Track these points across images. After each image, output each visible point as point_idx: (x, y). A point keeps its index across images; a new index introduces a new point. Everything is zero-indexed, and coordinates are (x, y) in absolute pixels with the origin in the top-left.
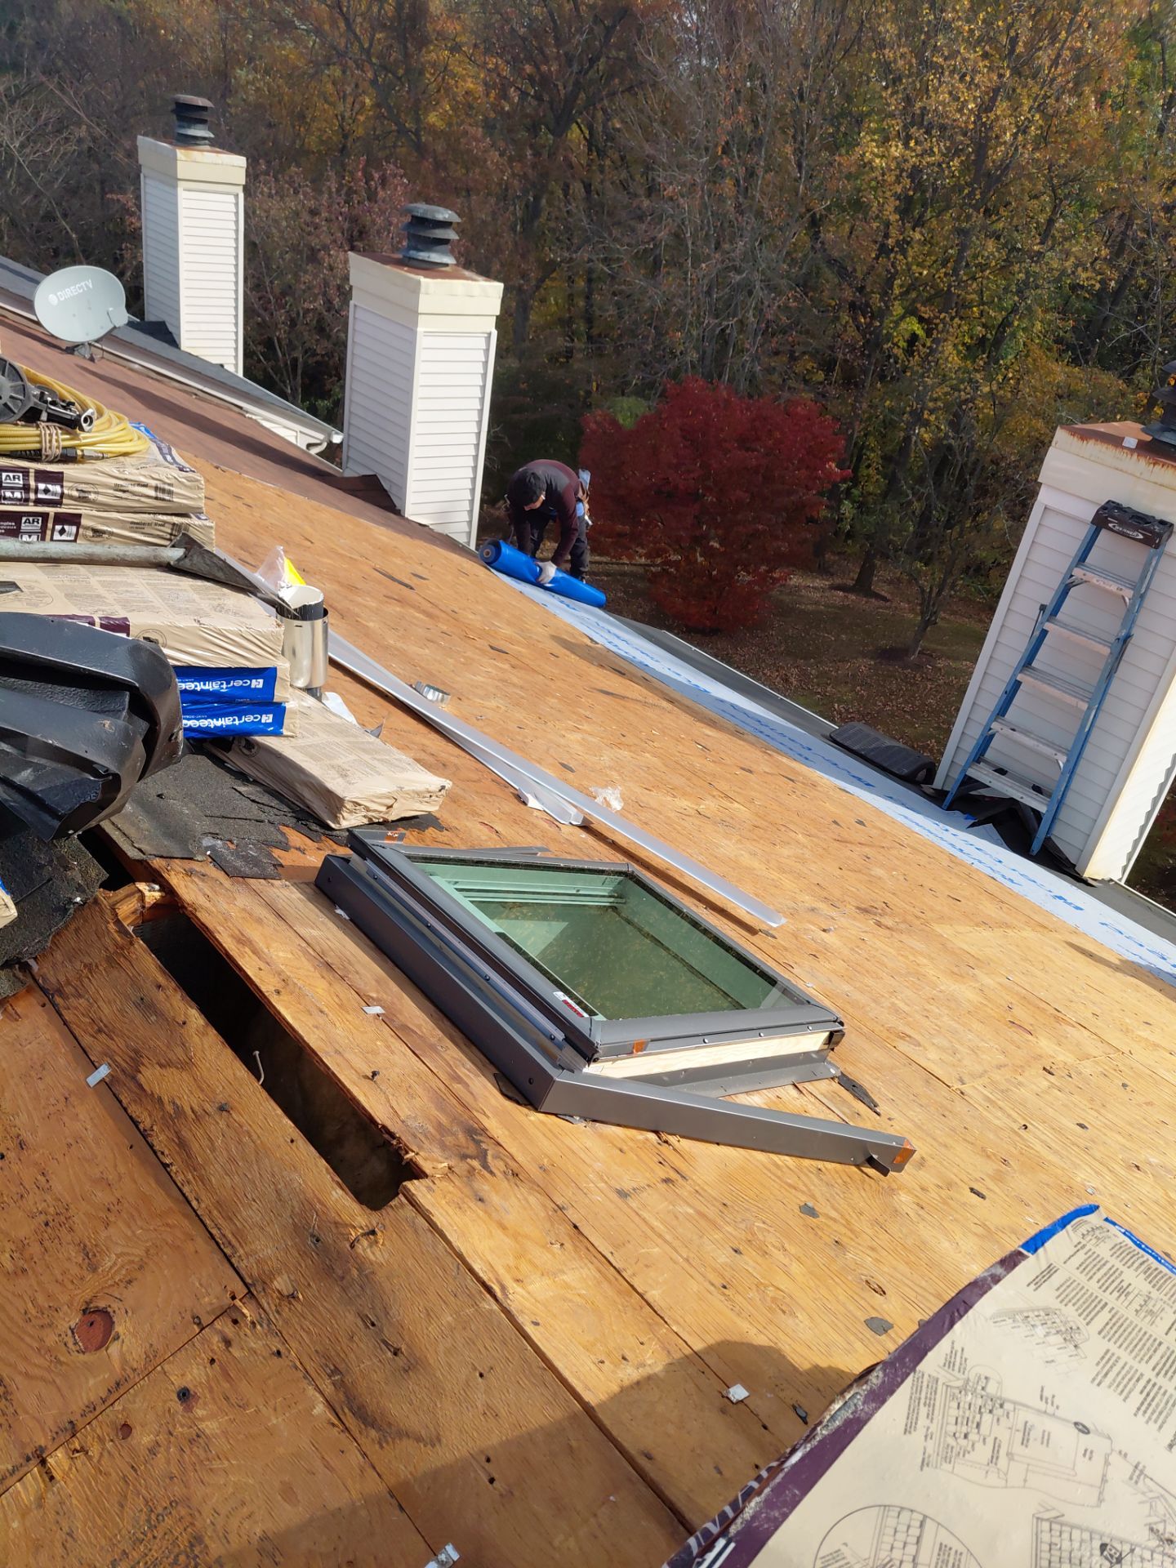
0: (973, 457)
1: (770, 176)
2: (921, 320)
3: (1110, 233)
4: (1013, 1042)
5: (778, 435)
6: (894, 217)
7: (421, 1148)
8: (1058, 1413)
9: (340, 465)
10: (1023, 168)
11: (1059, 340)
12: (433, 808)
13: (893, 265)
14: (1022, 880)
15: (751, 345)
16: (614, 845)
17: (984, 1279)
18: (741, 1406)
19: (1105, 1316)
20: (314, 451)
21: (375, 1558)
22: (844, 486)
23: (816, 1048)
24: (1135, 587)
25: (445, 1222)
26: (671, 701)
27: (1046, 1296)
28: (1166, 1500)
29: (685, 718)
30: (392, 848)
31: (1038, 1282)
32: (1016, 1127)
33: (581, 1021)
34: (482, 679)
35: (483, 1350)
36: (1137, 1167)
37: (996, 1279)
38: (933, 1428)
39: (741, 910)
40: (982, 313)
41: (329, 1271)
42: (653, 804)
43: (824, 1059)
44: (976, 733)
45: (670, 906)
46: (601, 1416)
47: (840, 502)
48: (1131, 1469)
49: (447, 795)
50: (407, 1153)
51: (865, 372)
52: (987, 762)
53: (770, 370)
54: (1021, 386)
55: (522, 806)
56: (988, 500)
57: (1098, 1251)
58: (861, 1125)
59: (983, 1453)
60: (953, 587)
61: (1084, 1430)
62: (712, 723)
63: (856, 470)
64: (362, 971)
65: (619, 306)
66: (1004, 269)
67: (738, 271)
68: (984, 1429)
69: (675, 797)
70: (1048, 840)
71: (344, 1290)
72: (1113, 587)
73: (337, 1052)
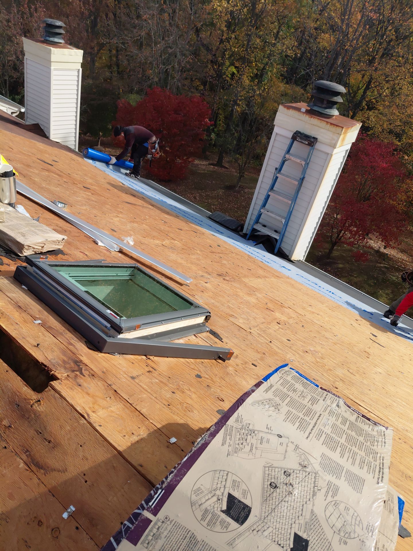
0: (254, 117)
1: (181, 13)
2: (236, 67)
3: (298, 37)
4: (267, 315)
5: (188, 109)
6: (225, 29)
7: (56, 369)
8: (272, 432)
9: (24, 121)
10: (268, 12)
11: (282, 75)
12: (60, 247)
13: (225, 46)
14: (272, 262)
15: (177, 76)
16: (132, 258)
17: (249, 392)
18: (174, 444)
19: (289, 399)
20: (14, 115)
21: (45, 514)
22: (211, 128)
23: (202, 322)
24: (305, 160)
25: (66, 394)
26: (153, 206)
27: (270, 395)
28: (305, 454)
29: (158, 211)
30: (42, 262)
31: (267, 391)
32: (268, 342)
33: (117, 320)
34: (80, 199)
35: (81, 437)
36: (307, 352)
37: (253, 391)
38: (231, 443)
39: (177, 278)
40: (256, 64)
41: (23, 416)
42: (146, 242)
43: (204, 325)
44: (256, 213)
45: (150, 277)
46: (124, 454)
47: (210, 134)
48: (295, 446)
49: (66, 242)
50: (51, 372)
51: (217, 86)
52: (260, 223)
53: (184, 85)
54: (270, 92)
55: (96, 245)
56: (260, 132)
57: (287, 378)
58: (217, 346)
59: (248, 448)
60: (249, 163)
61: (280, 436)
62: (168, 213)
63: (216, 121)
64: (33, 308)
65: (128, 60)
66: (263, 49)
67: (171, 48)
68: (248, 441)
69: (154, 240)
70: (280, 248)
71: (29, 422)
72: (299, 161)
73: (23, 338)
